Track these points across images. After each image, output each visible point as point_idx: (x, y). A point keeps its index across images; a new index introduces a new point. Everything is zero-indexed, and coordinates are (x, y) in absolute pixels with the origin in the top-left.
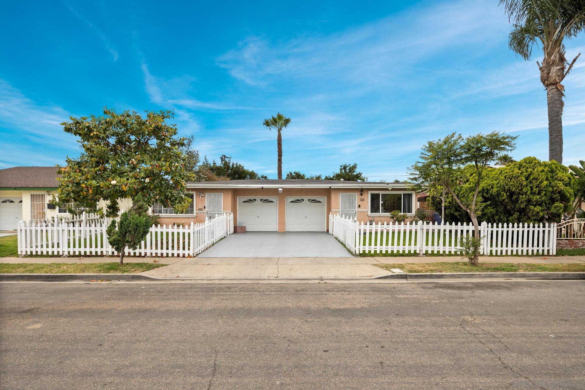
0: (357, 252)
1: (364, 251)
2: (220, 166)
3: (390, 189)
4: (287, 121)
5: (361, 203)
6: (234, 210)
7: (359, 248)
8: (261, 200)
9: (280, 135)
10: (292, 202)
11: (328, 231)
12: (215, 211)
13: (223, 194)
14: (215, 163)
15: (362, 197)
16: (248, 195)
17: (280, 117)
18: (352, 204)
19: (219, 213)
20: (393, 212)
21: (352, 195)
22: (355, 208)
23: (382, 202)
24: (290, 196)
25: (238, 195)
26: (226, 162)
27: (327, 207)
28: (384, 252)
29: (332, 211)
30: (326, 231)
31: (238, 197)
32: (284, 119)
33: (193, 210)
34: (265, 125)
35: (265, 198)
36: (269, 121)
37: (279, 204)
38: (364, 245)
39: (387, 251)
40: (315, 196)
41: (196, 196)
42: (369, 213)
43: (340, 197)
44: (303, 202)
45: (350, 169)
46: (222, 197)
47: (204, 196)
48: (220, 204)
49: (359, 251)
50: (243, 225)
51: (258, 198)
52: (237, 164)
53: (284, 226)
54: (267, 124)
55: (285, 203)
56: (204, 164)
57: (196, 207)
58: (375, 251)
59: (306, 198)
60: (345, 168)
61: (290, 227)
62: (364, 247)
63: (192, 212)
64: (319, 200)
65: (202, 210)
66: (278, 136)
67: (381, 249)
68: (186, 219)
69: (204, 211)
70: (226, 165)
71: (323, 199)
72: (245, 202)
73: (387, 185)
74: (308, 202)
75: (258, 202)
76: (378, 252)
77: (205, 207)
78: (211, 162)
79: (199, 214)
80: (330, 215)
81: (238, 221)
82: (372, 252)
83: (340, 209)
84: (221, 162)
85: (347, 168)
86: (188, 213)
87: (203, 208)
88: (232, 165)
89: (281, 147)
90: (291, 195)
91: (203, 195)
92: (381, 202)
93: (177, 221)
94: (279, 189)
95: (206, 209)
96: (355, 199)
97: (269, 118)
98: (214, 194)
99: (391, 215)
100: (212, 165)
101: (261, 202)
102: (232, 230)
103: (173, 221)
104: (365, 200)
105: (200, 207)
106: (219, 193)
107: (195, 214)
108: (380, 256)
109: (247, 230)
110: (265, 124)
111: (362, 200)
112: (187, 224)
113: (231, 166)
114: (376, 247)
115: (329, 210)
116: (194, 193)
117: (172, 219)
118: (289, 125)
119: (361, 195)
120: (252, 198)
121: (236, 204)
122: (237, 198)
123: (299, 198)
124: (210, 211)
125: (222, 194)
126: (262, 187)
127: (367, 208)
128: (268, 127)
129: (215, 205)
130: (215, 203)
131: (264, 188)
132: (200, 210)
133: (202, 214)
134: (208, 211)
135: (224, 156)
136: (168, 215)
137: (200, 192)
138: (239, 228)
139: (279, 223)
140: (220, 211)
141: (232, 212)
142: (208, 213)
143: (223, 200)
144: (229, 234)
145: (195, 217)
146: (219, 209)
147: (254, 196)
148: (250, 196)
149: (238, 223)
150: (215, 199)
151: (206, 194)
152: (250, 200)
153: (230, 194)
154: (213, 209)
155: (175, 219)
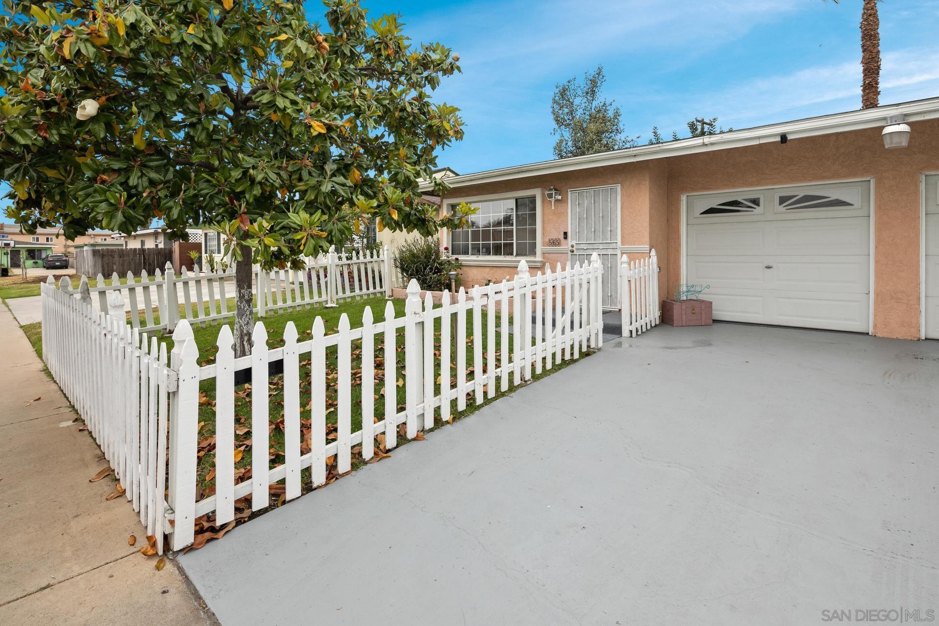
8: (783, 199)
12: (596, 246)
13: (622, 187)
16: (725, 186)
19: (610, 252)
25: (684, 189)
31: (684, 198)
33: (533, 246)
35: (800, 189)
37: (879, 208)
41: (543, 201)
46: (619, 197)
47: (563, 201)
48: (613, 222)
50: (701, 297)
51: (769, 192)
55: (917, 204)
57: (543, 235)
63: (532, 250)
65: (559, 244)
69: (563, 246)
72: (711, 211)
75: (770, 207)
77: (565, 234)
79: (550, 255)
81: (683, 281)
86: (525, 255)
87: (562, 236)
91: (560, 197)
94: (889, 129)
95: (571, 241)
98: (591, 190)
101: (781, 208)
102: (653, 314)
105: (554, 236)
106: (608, 187)
107: (539, 257)
109: (718, 314)
116: (537, 192)
117: (487, 270)
120: (741, 193)
121: (677, 221)
122: (678, 201)
124: (582, 246)
125: (619, 187)
126: (784, 137)
129: (597, 228)
130: (597, 222)
131: (790, 137)
132: (554, 243)
133: (558, 255)
134: (574, 249)
135: (699, 121)
136: (482, 258)
137: (552, 187)
138: (684, 307)
139: (877, 294)
140: (612, 246)
141: (653, 250)
142: (575, 253)
143: (621, 208)
144: (631, 332)
145: (539, 264)
146: (607, 240)
147: (751, 185)
148: (734, 187)
149: (684, 289)
150: (597, 204)
151: (569, 193)
152: (736, 203)
153: (647, 183)
154: (590, 240)
155: (495, 269)
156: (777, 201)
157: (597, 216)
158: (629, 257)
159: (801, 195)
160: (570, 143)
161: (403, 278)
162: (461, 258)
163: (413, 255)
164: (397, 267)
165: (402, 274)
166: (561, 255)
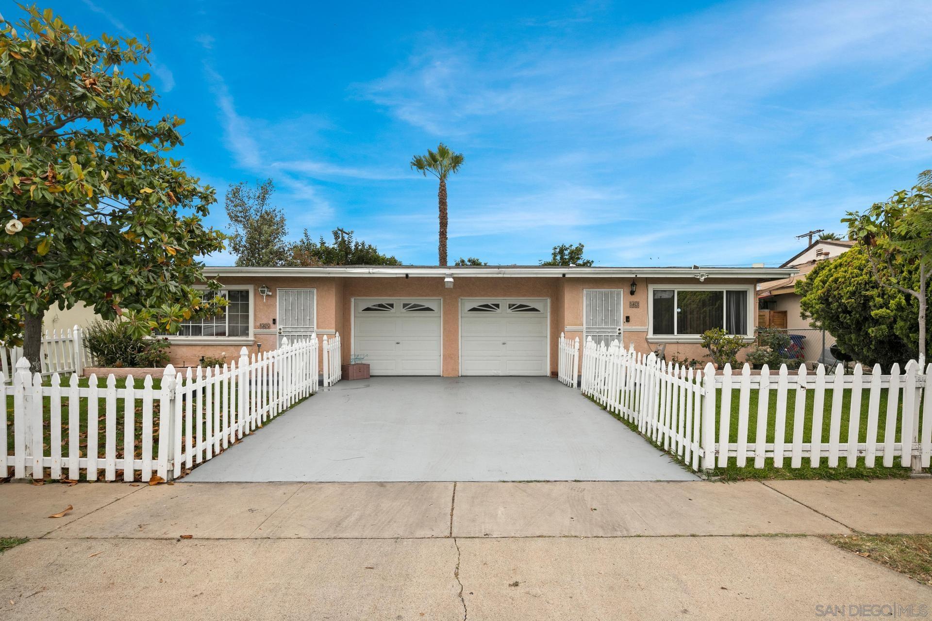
0: (709, 464)
1: (732, 461)
2: (333, 248)
3: (702, 279)
4: (457, 161)
5: (631, 312)
6: (344, 329)
7: (717, 452)
8: (405, 305)
9: (444, 186)
10: (474, 309)
11: (555, 374)
12: (298, 330)
13: (318, 290)
14: (325, 243)
15: (634, 299)
16: (377, 295)
17: (443, 152)
18: (610, 314)
19: (308, 334)
20: (708, 333)
21: (611, 293)
22: (618, 323)
23: (679, 310)
24: (469, 296)
25: (353, 295)
26: (343, 241)
27: (552, 322)
28: (796, 464)
29: (566, 329)
30: (548, 374)
31: (353, 300)
32: (450, 155)
33: (247, 328)
34: (416, 167)
35: (413, 300)
36: (424, 159)
37: (444, 313)
38: (733, 438)
39: (806, 461)
40: (524, 296)
41: (255, 295)
42: (651, 335)
43: (585, 298)
44: (498, 311)
45: (572, 253)
46: (315, 297)
47: (274, 296)
48: (311, 314)
49: (717, 459)
50: (364, 362)
51: (398, 301)
52: (363, 244)
53: (456, 363)
54: (419, 164)
55: (457, 311)
56: (304, 243)
57: (255, 320)
58: (769, 461)
59: (504, 302)
60: (562, 251)
61: (468, 366)
62: (733, 446)
63: (245, 332)
64: (532, 305)
65: (269, 328)
66: (440, 188)
67: (788, 455)
68: (232, 348)
69: (272, 330)
70: (344, 246)
71: (544, 305)
72: (368, 309)
73: (696, 271)
74: (509, 311)
75: (398, 310)
76: (779, 463)
77: (274, 320)
78: (316, 241)
79: (260, 336)
80: (562, 340)
81: (352, 353)
82: (759, 464)
83: (585, 326)
84: (334, 241)
85: (566, 252)
86: (237, 335)
87: (271, 322)
88: (355, 246)
89: (445, 209)
90: (471, 295)
91: (270, 294)
92: (676, 310)
93: (210, 353)
94: (446, 280)
95: (279, 326)
96: (618, 304)
97: (424, 154)
98: (296, 290)
99: (705, 338)
100: (319, 246)
101: (404, 310)
102: (337, 374)
103: (199, 352)
104: (641, 305)
105: (265, 321)
106: (308, 289)
107: (251, 337)
108: (783, 478)
109: (374, 372)
110: (414, 165)
111: (635, 305)
112: (233, 358)
113: (353, 248)
114: (770, 446)
115: (557, 328)
116: (251, 289)
117: (198, 348)
118: (462, 167)
119: (632, 293)
120: (384, 300)
121: (349, 315)
122: (350, 302)
123: (490, 301)
124: (287, 330)
125: (315, 290)
126: (407, 275)
127: (643, 323)
128: (421, 171)
129: (299, 317)
130: (299, 313)
131: (410, 276)
132: (265, 326)
133: (267, 336)
134: (281, 331)
135: (340, 230)
136: (190, 338)
137: (264, 285)
138: (355, 368)
139: (444, 356)
140: (310, 330)
141: (337, 333)
142: (282, 334)
143: (317, 304)
144: (329, 383)
145: (251, 343)
146: (306, 325)
147: (390, 296)
148: (381, 296)
149: (352, 357)
150: (299, 301)
151: (278, 291)
152: (381, 306)
153: (334, 290)
154: (295, 325)
155: (207, 347)
156: (402, 306)
157: (299, 309)
158: (328, 337)
159: (413, 304)
160: (244, 239)
161: (93, 358)
162: (170, 338)
163: (112, 336)
164: (86, 347)
165: (92, 354)
166: (269, 336)
